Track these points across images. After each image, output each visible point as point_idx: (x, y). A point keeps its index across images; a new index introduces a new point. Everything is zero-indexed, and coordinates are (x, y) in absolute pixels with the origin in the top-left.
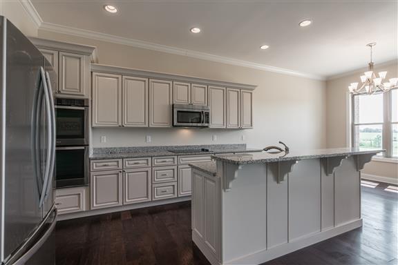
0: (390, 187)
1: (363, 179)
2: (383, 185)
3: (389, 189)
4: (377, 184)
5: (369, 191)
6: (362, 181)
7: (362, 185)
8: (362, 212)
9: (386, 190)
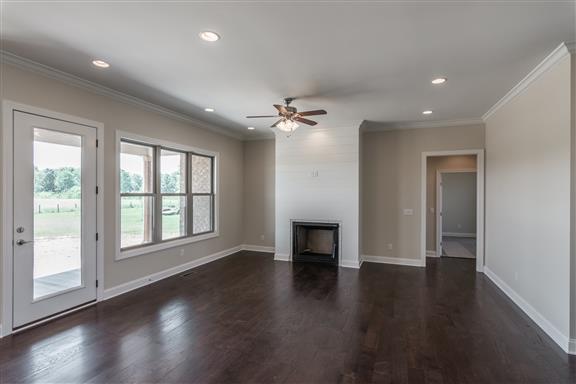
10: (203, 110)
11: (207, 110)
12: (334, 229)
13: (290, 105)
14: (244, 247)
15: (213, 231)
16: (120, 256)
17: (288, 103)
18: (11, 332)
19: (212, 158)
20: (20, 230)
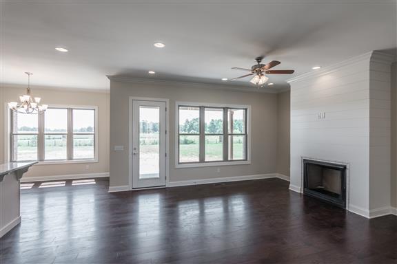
0: (43, 184)
1: (21, 183)
2: (37, 184)
3: (43, 186)
4: (33, 184)
5: (27, 192)
6: (21, 185)
7: (21, 188)
8: (21, 211)
9: (40, 187)
10: (221, 80)
11: (224, 79)
12: (342, 170)
13: (260, 63)
14: (277, 176)
15: (246, 160)
16: (178, 166)
17: (259, 62)
18: (131, 189)
19: (246, 109)
20: (135, 149)
